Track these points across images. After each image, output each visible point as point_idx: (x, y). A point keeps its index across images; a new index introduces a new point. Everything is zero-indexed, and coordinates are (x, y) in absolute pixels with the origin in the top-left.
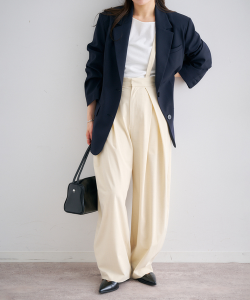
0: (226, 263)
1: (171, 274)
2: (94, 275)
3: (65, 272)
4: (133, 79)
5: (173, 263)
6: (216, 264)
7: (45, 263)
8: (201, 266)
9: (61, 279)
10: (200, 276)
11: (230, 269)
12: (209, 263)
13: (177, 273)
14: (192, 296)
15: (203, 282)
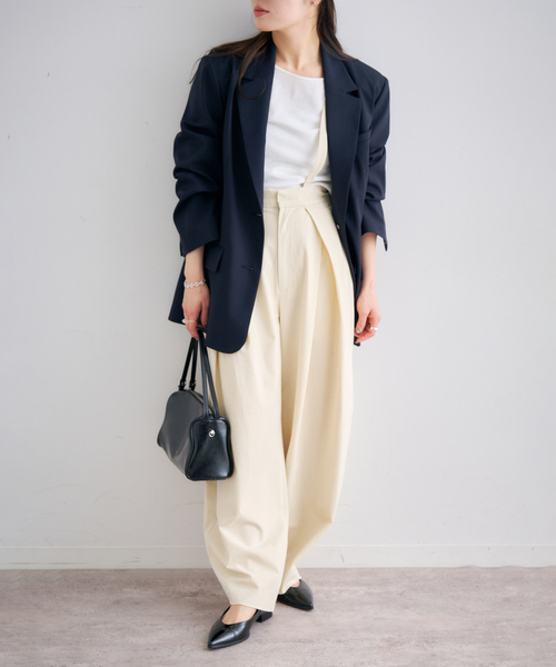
0: (454, 569)
1: (341, 591)
2: (184, 595)
3: (126, 590)
4: (280, 192)
5: (345, 569)
6: (434, 569)
7: (83, 570)
8: (402, 574)
9: (118, 602)
10: (401, 594)
11: (464, 580)
12: (419, 569)
13: (356, 588)
14: (386, 636)
15: (407, 607)
